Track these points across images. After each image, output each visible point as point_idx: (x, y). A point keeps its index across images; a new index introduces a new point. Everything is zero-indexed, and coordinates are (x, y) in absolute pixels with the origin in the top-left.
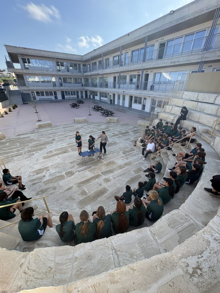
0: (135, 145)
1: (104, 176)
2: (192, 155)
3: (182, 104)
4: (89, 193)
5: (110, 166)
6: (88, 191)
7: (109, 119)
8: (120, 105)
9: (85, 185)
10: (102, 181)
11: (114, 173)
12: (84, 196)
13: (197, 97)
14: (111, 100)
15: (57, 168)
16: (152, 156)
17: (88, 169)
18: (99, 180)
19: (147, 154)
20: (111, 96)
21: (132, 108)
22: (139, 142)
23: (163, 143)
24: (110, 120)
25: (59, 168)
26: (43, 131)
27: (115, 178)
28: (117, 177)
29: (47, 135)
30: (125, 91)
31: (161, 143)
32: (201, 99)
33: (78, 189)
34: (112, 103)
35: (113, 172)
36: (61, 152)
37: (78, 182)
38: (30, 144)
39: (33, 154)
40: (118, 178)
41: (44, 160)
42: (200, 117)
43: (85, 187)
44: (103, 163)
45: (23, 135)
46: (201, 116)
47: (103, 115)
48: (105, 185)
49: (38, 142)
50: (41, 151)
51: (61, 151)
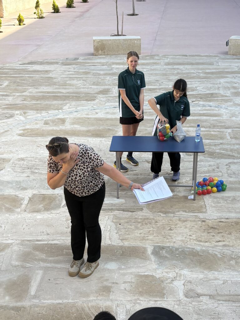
1: (155, 266)
4: (35, 297)
5: (218, 238)
6: (39, 286)
9: (50, 262)
10: (128, 278)
11: (211, 275)
12: (7, 298)
15: (29, 170)
17: (116, 212)
18: (120, 269)
25: (33, 173)
26: (100, 63)
27: (199, 295)
28: (211, 297)
29: (99, 74)
33: (17, 263)
35: (210, 268)
36: (88, 131)
37: (40, 238)
38: (30, 90)
39: (12, 116)
40: (207, 303)
41: (19, 137)
43: (41, 268)
44: (201, 215)
45: (41, 63)
49: (56, 89)
50: (38, 113)
51: (92, 128)
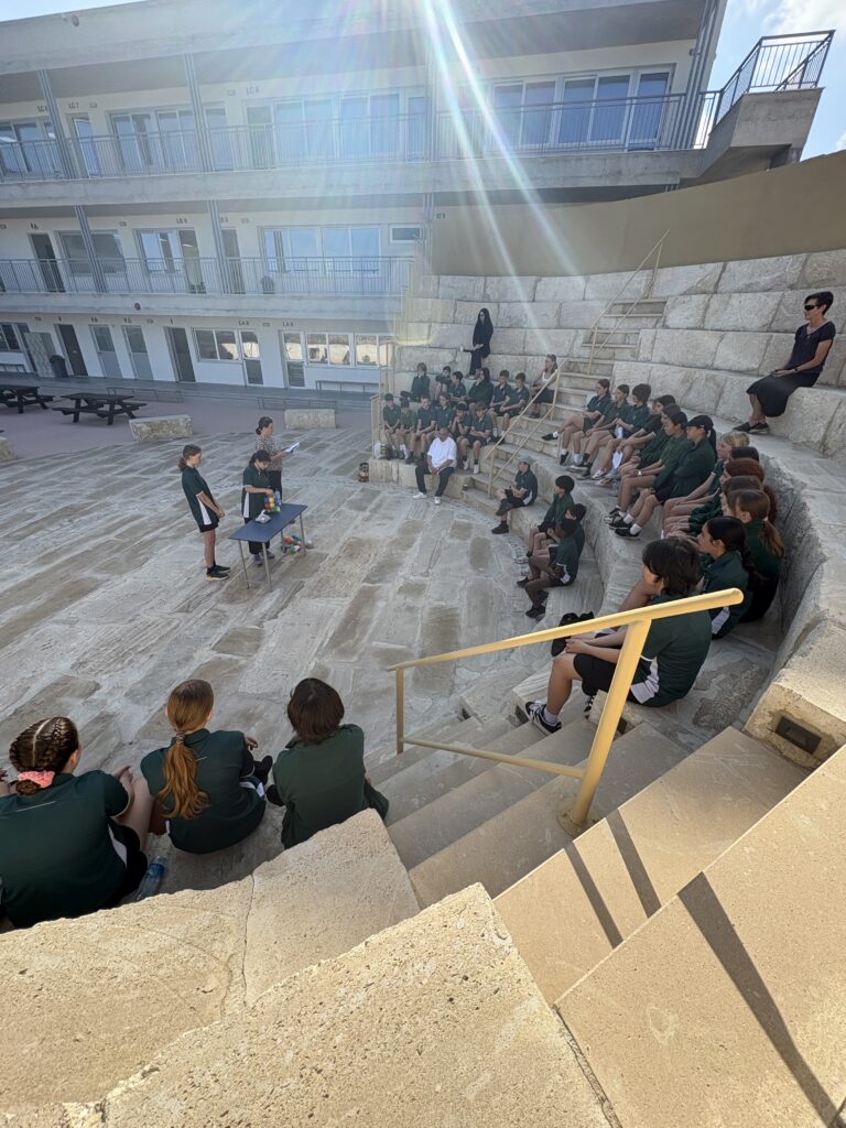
0: (365, 479)
1: (390, 585)
2: (599, 417)
3: (451, 314)
5: (366, 556)
6: (395, 643)
7: (148, 424)
8: (123, 379)
10: (399, 597)
11: (407, 564)
13: (485, 291)
14: (56, 361)
16: (461, 479)
17: (297, 595)
18: (387, 600)
19: (440, 483)
20: (45, 337)
21: (197, 381)
22: (381, 459)
23: (476, 430)
24: (154, 428)
27: (427, 572)
28: (430, 568)
30: (143, 303)
31: (469, 430)
32: (497, 294)
34: (70, 371)
35: (400, 564)
37: (318, 643)
40: (436, 571)
42: (528, 339)
43: (370, 640)
46: (528, 336)
47: (76, 420)
48: (426, 603)
